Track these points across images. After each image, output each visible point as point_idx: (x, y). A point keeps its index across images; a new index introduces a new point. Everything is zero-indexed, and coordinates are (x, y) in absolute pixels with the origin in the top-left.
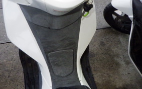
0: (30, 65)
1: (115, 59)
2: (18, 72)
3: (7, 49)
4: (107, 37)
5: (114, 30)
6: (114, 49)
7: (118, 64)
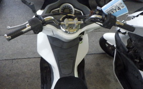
0: (45, 71)
1: (107, 77)
2: (34, 79)
3: (28, 62)
4: (102, 60)
5: (108, 55)
6: (107, 70)
7: (109, 81)
